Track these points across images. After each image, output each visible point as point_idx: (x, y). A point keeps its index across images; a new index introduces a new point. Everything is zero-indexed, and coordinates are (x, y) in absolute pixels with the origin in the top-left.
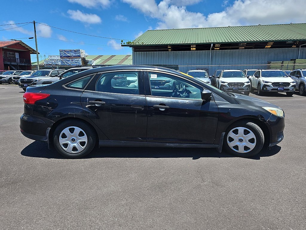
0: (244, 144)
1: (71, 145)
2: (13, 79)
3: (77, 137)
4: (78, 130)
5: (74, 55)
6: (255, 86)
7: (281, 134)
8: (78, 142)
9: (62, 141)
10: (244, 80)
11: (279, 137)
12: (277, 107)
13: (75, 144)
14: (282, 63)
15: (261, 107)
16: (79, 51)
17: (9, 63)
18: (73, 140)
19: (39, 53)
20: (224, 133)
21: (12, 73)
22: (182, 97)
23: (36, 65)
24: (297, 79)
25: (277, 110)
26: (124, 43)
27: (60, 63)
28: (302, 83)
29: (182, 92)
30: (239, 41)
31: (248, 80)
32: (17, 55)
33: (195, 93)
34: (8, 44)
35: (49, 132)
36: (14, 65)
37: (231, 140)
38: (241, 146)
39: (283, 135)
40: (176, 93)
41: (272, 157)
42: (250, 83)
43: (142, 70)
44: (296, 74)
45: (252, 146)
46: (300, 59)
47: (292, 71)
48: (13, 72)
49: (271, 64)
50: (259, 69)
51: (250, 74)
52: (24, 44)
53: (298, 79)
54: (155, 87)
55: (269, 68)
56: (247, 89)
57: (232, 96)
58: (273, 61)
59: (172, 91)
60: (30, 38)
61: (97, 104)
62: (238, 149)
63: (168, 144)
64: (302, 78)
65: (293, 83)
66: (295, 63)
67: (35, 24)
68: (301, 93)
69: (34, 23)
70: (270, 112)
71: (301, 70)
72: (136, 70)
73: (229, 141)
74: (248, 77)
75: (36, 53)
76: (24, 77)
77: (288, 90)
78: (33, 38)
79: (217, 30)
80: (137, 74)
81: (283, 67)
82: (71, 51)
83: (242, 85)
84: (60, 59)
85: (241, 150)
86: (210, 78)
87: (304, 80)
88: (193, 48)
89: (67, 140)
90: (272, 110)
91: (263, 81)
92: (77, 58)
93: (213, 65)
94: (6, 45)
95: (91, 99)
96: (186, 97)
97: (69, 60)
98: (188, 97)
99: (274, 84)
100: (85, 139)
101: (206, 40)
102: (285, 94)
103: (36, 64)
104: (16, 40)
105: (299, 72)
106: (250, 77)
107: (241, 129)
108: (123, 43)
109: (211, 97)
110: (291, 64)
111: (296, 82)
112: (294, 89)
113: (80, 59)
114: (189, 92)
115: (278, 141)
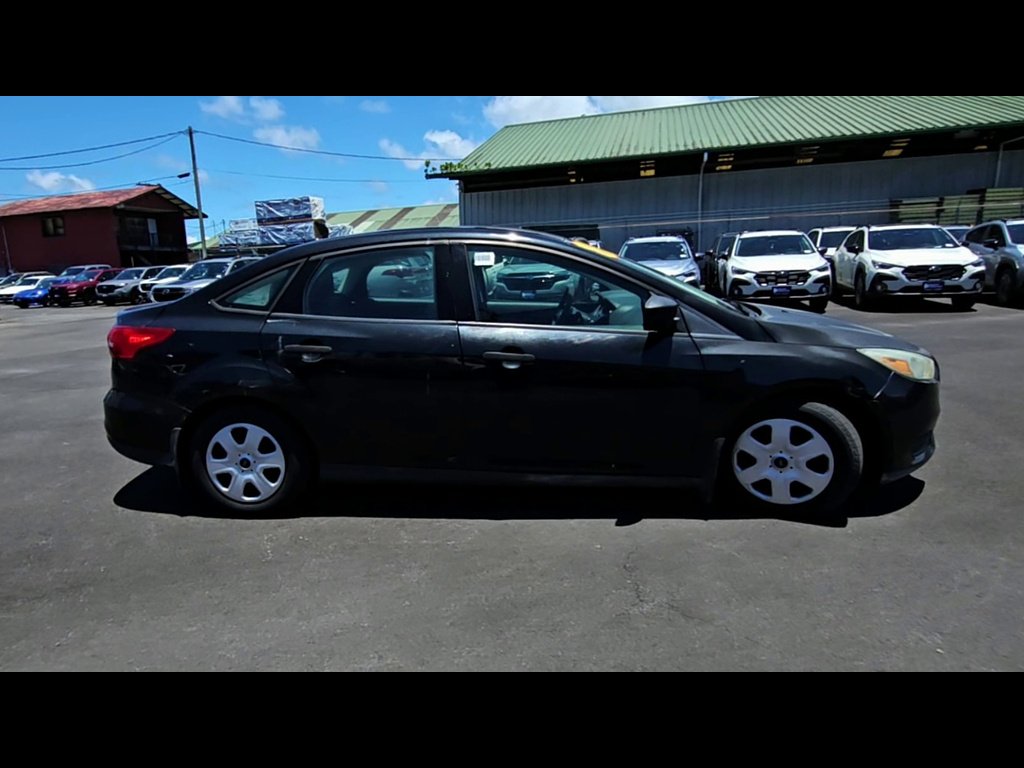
0: (791, 475)
1: (242, 478)
2: (140, 289)
3: (254, 456)
4: (256, 434)
5: (294, 213)
6: (846, 280)
7: (925, 442)
8: (258, 469)
9: (215, 467)
10: (809, 262)
11: (916, 451)
12: (913, 348)
13: (250, 477)
14: (940, 204)
15: (852, 351)
16: (308, 200)
17: (131, 248)
18: (245, 464)
19: (205, 216)
20: (721, 441)
21: (138, 274)
22: (587, 323)
23: (196, 250)
24: (988, 253)
25: (913, 360)
26: (434, 169)
27: (258, 240)
28: (1007, 265)
29: (589, 308)
30: (792, 139)
31: (822, 262)
32: (152, 227)
33: (627, 308)
34: (127, 197)
35: (176, 441)
36: (143, 253)
37: (747, 461)
38: (781, 481)
39: (931, 443)
40: (568, 310)
41: (889, 519)
42: (828, 273)
43: (446, 242)
44: (985, 236)
45: (818, 482)
46: (999, 187)
47: (972, 227)
48: (141, 272)
49: (902, 209)
50: (859, 226)
51: (830, 241)
52: (167, 192)
53: (992, 253)
54: (524, 295)
55: (895, 219)
56: (820, 291)
57: (752, 315)
58: (909, 197)
59: (557, 304)
60: (181, 176)
61: (308, 352)
62: (769, 492)
63: (532, 478)
64: (1007, 250)
65: (976, 264)
66: (982, 200)
67: (194, 135)
68: (1004, 298)
69: (191, 133)
70: (889, 365)
71: (1005, 222)
72: (428, 242)
73: (739, 464)
74: (822, 253)
75: (197, 217)
76: (164, 283)
77: (959, 288)
78: (187, 175)
79: (724, 109)
80: (431, 254)
81: (942, 214)
82: (286, 203)
83: (801, 278)
84: (257, 228)
85: (781, 496)
86: (697, 260)
87: (1014, 256)
88: (645, 169)
89: (227, 464)
90: (893, 360)
91: (874, 263)
92: (302, 222)
93: (707, 217)
94: (122, 199)
95: (289, 339)
96: (597, 323)
97: (281, 230)
98: (604, 321)
99: (911, 271)
100: (276, 460)
101: (685, 143)
102: (948, 301)
103: (200, 247)
104: (149, 185)
105: (997, 232)
106: (831, 252)
107: (781, 427)
108: (430, 168)
109: (676, 319)
110: (970, 205)
111: (987, 263)
112: (978, 286)
113: (311, 224)
114: (607, 306)
115: (914, 462)
